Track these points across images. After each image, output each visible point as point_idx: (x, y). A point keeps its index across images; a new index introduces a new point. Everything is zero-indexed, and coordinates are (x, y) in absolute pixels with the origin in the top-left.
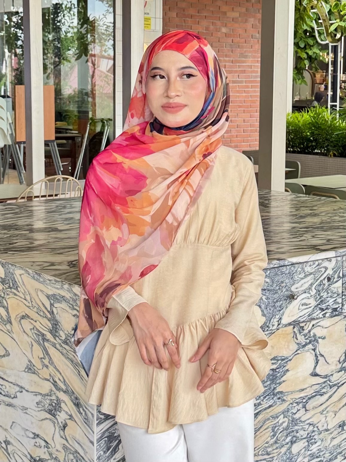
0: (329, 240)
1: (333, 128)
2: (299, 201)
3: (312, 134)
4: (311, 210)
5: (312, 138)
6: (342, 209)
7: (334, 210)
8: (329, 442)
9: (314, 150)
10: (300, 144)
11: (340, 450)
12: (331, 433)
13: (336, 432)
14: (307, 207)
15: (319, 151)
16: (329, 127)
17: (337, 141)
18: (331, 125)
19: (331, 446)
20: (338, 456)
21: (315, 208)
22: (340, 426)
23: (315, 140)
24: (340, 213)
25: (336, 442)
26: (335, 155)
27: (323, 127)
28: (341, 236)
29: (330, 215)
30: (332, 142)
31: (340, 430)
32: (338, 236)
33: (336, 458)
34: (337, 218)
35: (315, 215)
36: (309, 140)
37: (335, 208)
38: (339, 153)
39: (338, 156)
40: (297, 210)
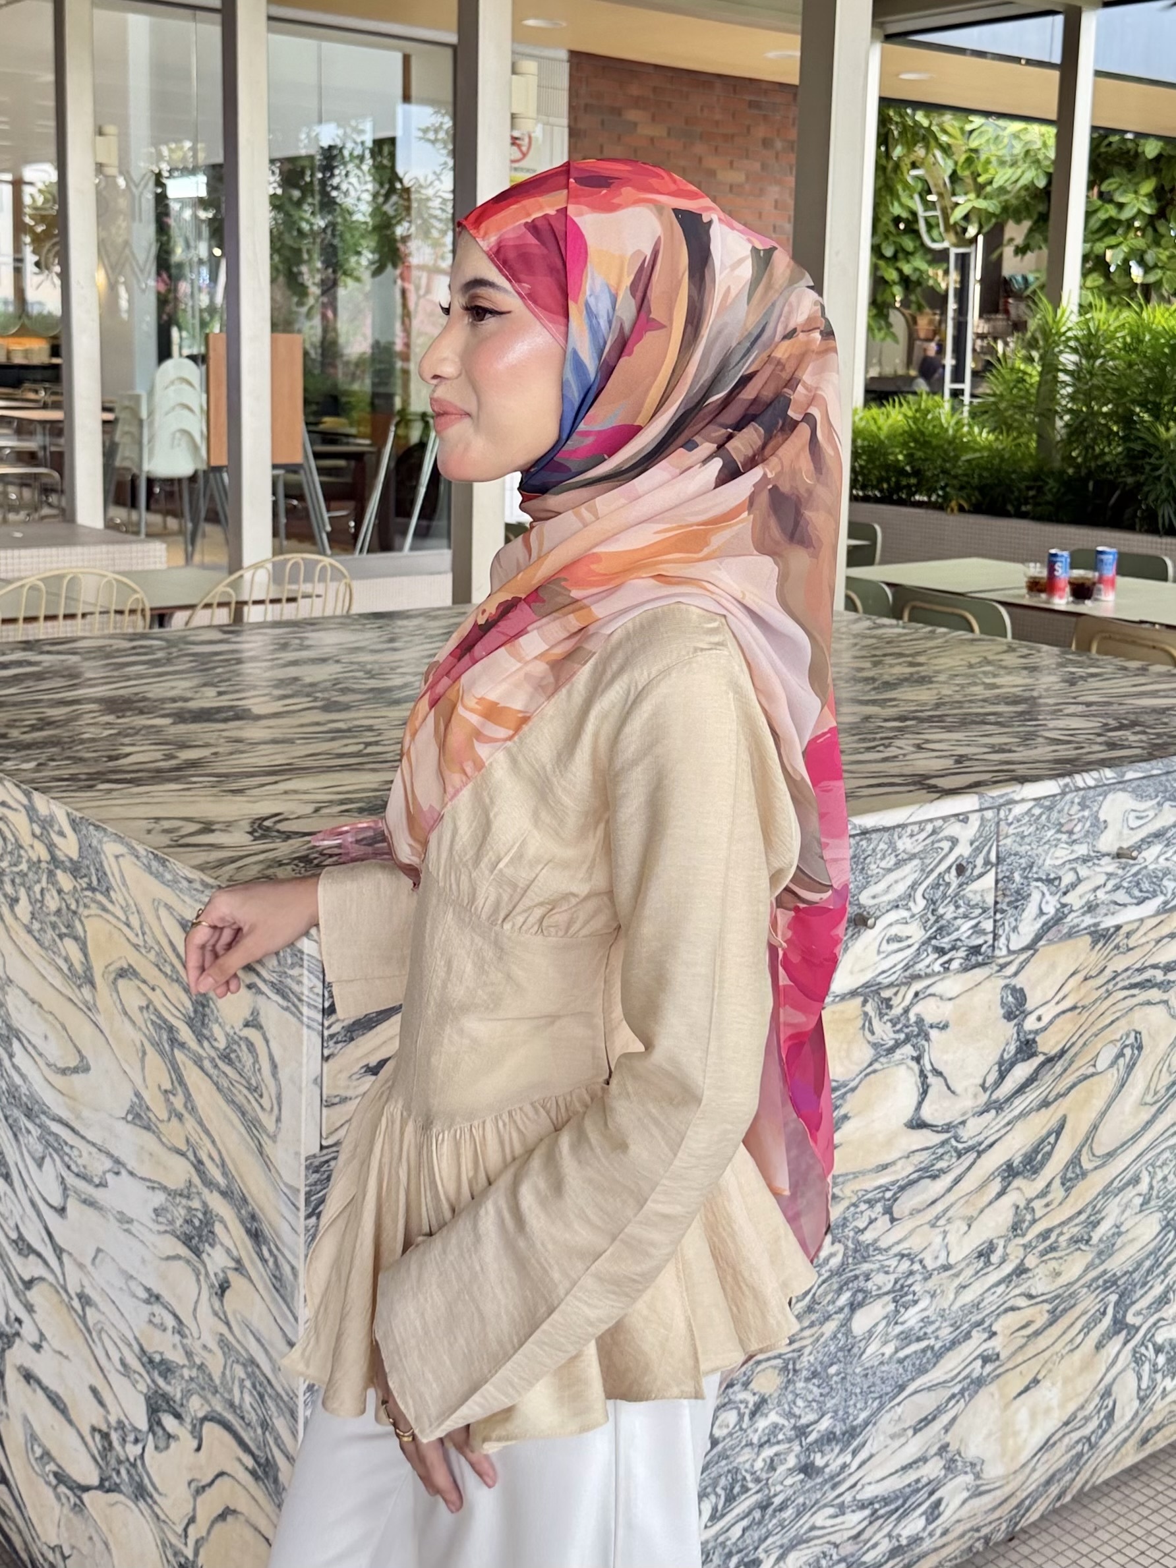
0: (960, 759)
1: (957, 445)
2: (879, 638)
3: (910, 457)
4: (911, 664)
5: (908, 468)
6: (989, 663)
7: (971, 666)
8: (952, 1296)
9: (914, 494)
10: (881, 480)
11: (979, 1317)
12: (957, 1275)
13: (970, 1272)
14: (901, 655)
15: (925, 499)
16: (950, 443)
17: (966, 475)
18: (954, 437)
19: (955, 1307)
20: (974, 1333)
21: (921, 659)
22: (980, 1255)
23: (917, 473)
24: (985, 673)
25: (968, 1296)
26: (961, 509)
27: (935, 442)
28: (993, 746)
29: (958, 681)
30: (956, 477)
31: (981, 1264)
32: (985, 745)
33: (968, 1336)
34: (978, 690)
35: (923, 680)
36: (902, 472)
37: (973, 661)
38: (971, 505)
39: (969, 512)
40: (876, 664)
